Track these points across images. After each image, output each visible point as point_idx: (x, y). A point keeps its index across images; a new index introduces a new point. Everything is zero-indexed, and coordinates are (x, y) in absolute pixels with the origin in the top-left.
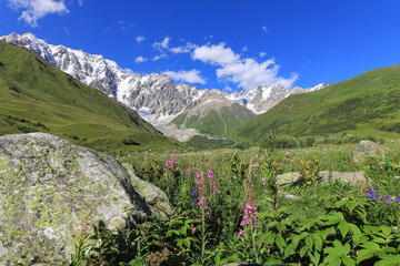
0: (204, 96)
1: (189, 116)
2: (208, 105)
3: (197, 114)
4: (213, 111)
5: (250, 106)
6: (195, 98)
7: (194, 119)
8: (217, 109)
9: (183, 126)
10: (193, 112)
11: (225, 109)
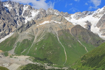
0: (38, 16)
1: (20, 40)
2: (44, 28)
3: (29, 38)
4: (50, 35)
5: (95, 30)
6: (27, 19)
7: (27, 43)
8: (56, 31)
9: (12, 52)
10: (26, 35)
11: (65, 32)
